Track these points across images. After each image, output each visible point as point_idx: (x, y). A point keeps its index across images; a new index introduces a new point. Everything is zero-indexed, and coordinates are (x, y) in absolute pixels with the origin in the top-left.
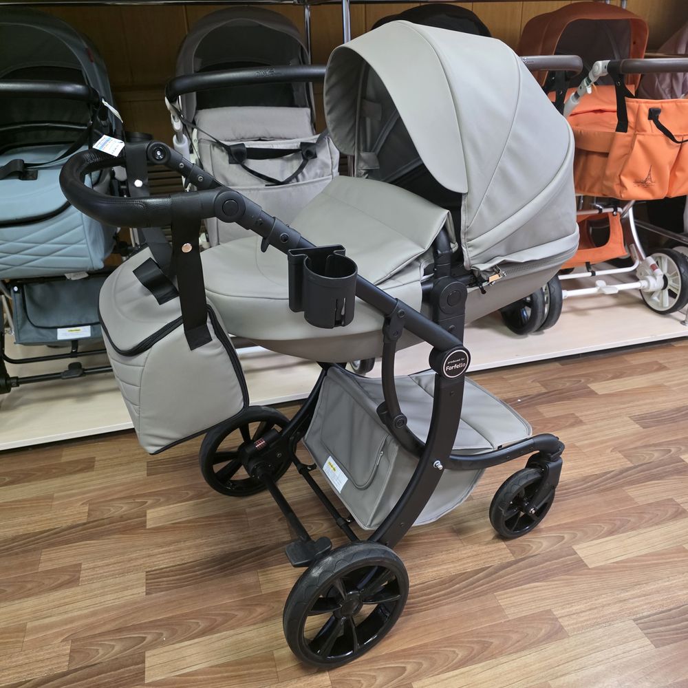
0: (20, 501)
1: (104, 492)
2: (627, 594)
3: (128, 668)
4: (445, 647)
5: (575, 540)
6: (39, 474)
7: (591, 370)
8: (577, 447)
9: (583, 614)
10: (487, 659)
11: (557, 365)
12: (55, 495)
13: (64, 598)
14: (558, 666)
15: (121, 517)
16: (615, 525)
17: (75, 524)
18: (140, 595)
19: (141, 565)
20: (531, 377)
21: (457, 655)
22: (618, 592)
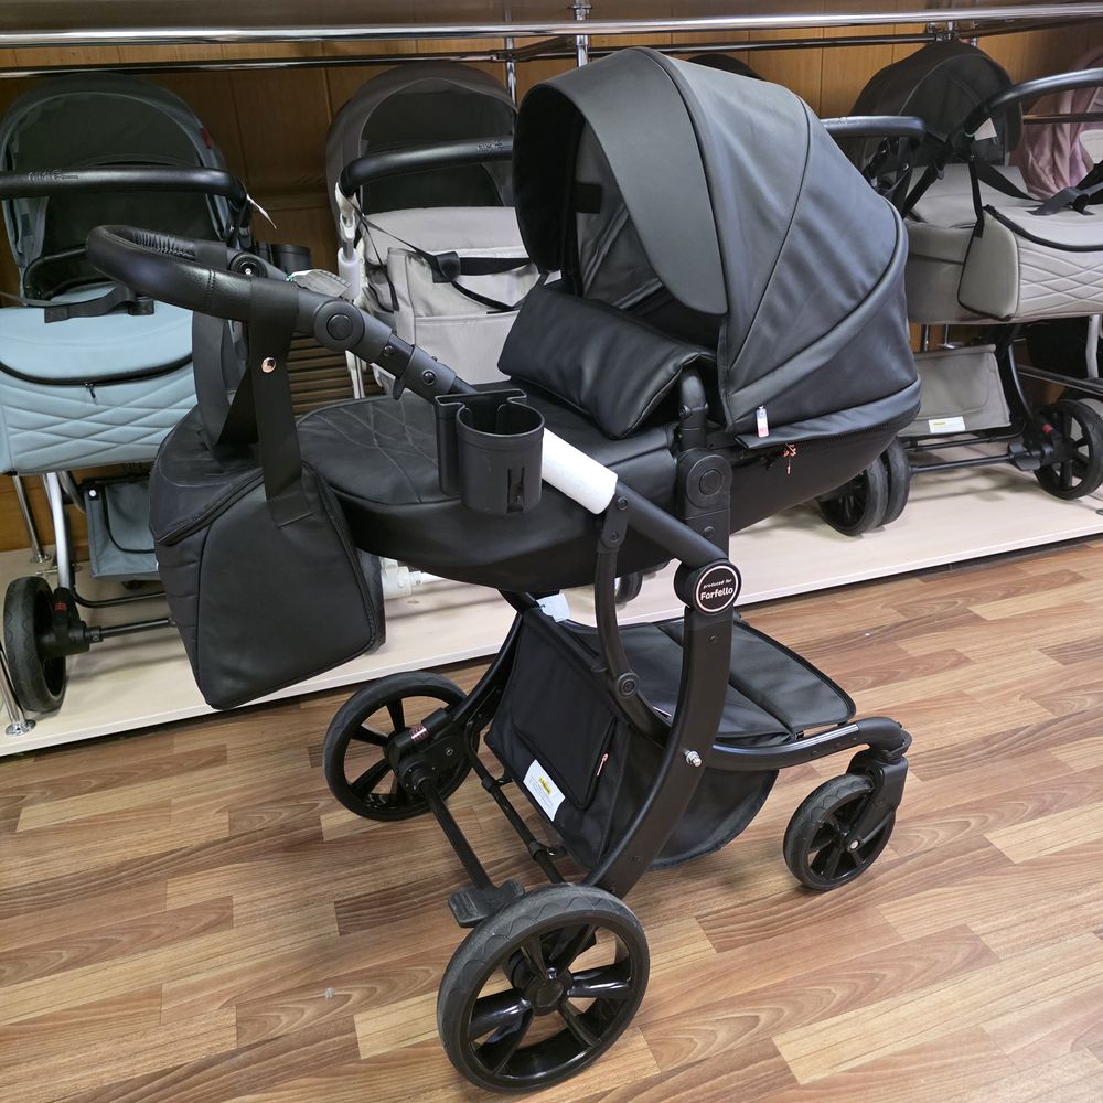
0: (119, 812)
1: (249, 792)
2: (1078, 897)
3: (331, 1040)
4: (813, 985)
5: (985, 825)
6: (142, 772)
7: (969, 588)
8: (967, 695)
9: (1016, 929)
10: (880, 998)
11: (916, 581)
12: (174, 801)
13: (214, 946)
14: (991, 1002)
15: (282, 827)
16: (1044, 802)
17: (211, 840)
18: (333, 935)
19: (326, 893)
20: (879, 600)
21: (835, 995)
22: (1065, 895)
